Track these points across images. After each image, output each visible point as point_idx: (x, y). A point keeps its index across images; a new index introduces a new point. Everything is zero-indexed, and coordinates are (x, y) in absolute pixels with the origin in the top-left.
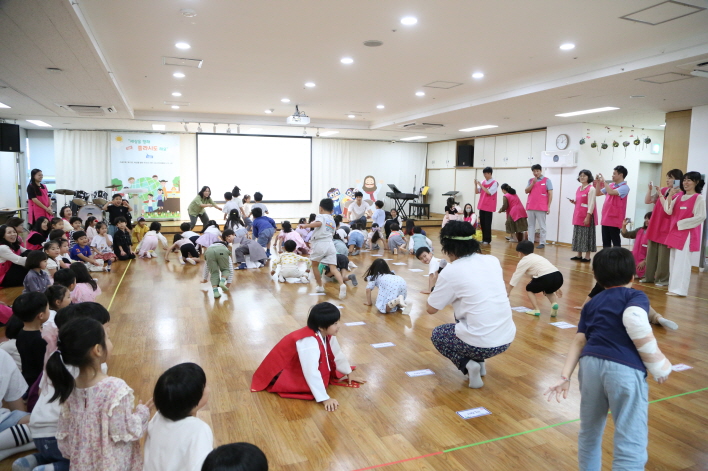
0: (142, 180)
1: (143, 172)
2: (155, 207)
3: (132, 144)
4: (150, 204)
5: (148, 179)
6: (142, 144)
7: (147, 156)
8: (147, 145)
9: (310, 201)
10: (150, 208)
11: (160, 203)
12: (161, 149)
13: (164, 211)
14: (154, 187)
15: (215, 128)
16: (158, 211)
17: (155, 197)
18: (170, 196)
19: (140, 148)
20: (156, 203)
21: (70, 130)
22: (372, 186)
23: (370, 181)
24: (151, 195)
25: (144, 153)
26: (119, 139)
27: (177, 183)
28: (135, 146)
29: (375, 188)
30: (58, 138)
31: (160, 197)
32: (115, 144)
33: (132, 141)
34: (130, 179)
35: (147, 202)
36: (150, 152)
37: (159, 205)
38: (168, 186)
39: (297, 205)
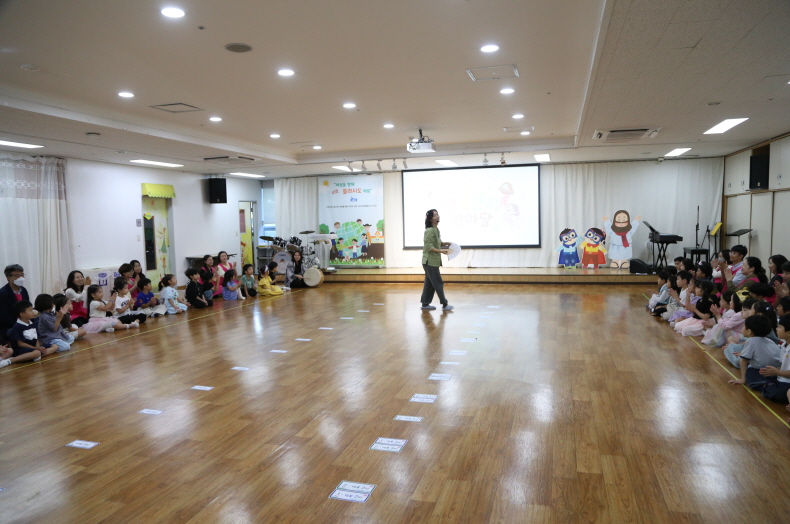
0: (347, 224)
1: (348, 216)
2: (360, 254)
3: (337, 188)
4: (355, 250)
5: (352, 223)
6: (347, 187)
7: (352, 199)
8: (351, 187)
9: (538, 246)
10: (355, 254)
11: (364, 249)
12: (365, 191)
13: (368, 257)
14: (358, 231)
15: (379, 165)
16: (361, 257)
17: (359, 243)
18: (374, 241)
19: (345, 192)
20: (360, 249)
21: (287, 178)
22: (625, 225)
23: (622, 218)
24: (355, 240)
25: (349, 196)
26: (326, 183)
27: (381, 227)
28: (340, 189)
29: (629, 227)
30: (277, 186)
31: (364, 242)
32: (323, 189)
33: (338, 185)
34: (337, 224)
35: (352, 247)
36: (354, 195)
37: (363, 251)
38: (372, 231)
39: (522, 251)
